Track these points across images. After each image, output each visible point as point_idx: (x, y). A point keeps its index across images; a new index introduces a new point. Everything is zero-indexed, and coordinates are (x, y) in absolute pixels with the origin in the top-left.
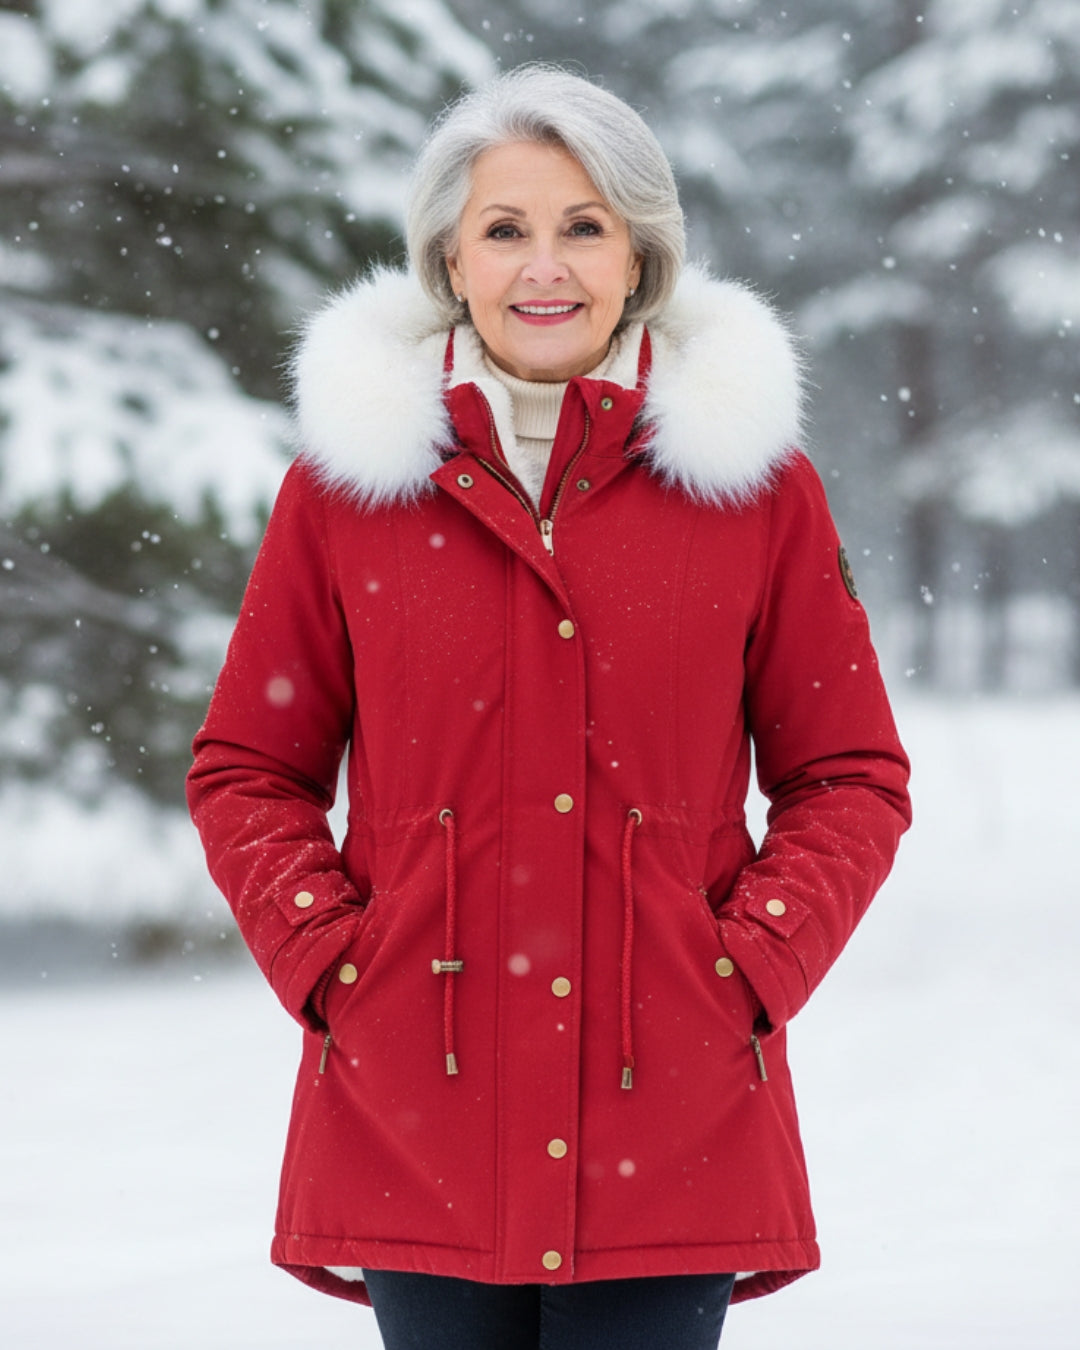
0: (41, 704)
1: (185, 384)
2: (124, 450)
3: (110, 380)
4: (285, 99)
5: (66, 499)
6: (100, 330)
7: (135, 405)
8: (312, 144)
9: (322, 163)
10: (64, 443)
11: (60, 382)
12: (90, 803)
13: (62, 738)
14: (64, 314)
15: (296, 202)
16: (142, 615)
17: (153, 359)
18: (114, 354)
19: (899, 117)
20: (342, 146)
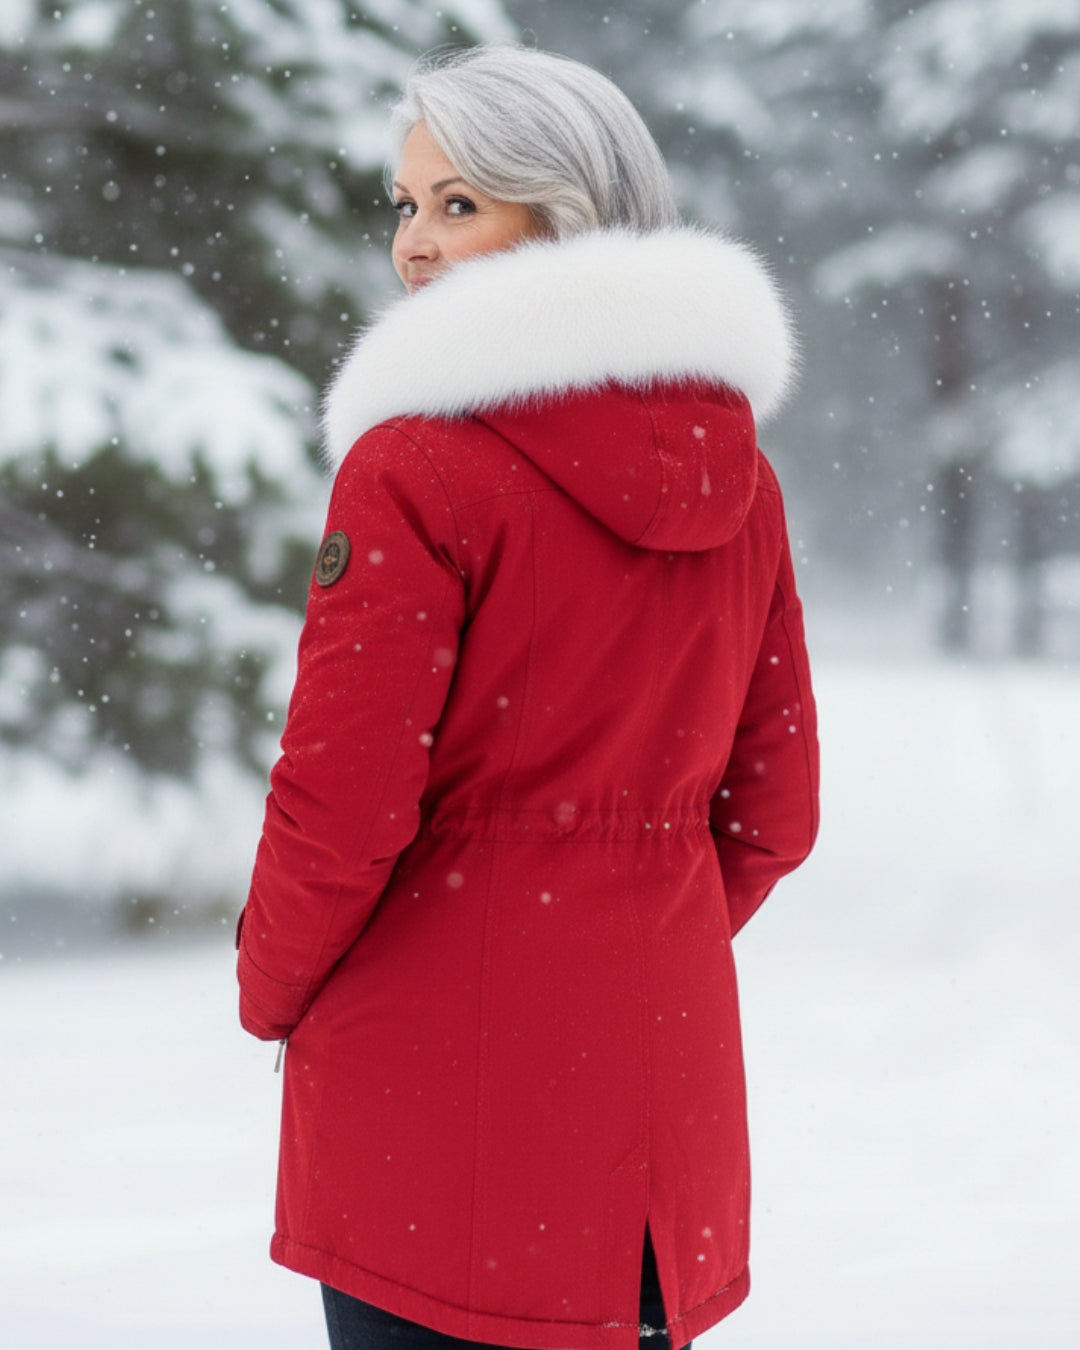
0: (24, 666)
1: (175, 337)
2: (111, 407)
3: (96, 333)
4: (280, 44)
5: (50, 455)
6: (87, 280)
7: (123, 358)
8: (306, 90)
9: (319, 112)
10: (47, 396)
11: (44, 334)
12: (75, 769)
13: (45, 703)
14: (49, 263)
15: (291, 150)
16: (129, 576)
17: (141, 310)
18: (100, 306)
19: (932, 65)
20: (338, 92)
